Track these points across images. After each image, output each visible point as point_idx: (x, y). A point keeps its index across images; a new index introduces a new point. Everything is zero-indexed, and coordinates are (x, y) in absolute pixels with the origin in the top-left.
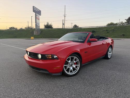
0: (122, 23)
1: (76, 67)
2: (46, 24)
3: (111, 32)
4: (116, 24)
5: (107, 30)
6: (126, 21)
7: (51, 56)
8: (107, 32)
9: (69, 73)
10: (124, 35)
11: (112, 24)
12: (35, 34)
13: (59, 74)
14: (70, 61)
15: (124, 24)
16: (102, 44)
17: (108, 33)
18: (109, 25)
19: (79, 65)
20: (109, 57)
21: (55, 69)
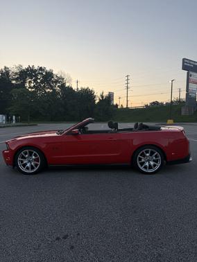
12: (183, 113)
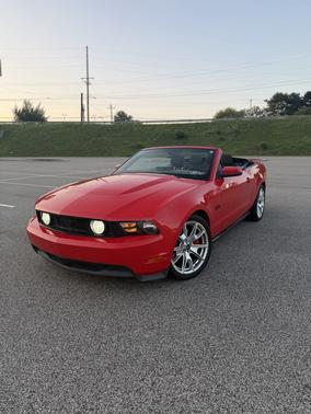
0: (256, 110)
1: (199, 251)
2: (20, 106)
3: (230, 137)
4: (242, 113)
5: (219, 133)
6: (266, 105)
7: (134, 224)
8: (218, 137)
9: (184, 271)
10: (264, 147)
11: (229, 113)
13: (162, 276)
14: (183, 237)
15: (261, 113)
16: (245, 180)
17: (221, 139)
18: (221, 115)
19: (207, 245)
20: (259, 215)
21: (151, 262)
